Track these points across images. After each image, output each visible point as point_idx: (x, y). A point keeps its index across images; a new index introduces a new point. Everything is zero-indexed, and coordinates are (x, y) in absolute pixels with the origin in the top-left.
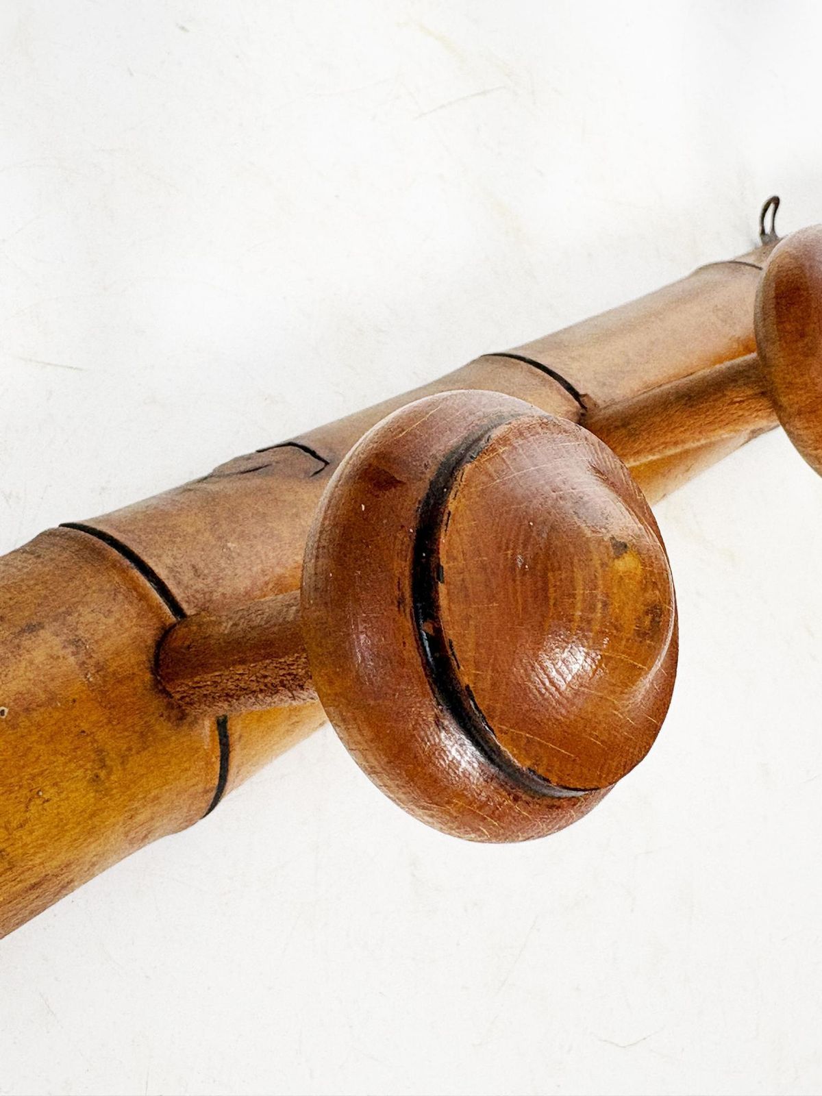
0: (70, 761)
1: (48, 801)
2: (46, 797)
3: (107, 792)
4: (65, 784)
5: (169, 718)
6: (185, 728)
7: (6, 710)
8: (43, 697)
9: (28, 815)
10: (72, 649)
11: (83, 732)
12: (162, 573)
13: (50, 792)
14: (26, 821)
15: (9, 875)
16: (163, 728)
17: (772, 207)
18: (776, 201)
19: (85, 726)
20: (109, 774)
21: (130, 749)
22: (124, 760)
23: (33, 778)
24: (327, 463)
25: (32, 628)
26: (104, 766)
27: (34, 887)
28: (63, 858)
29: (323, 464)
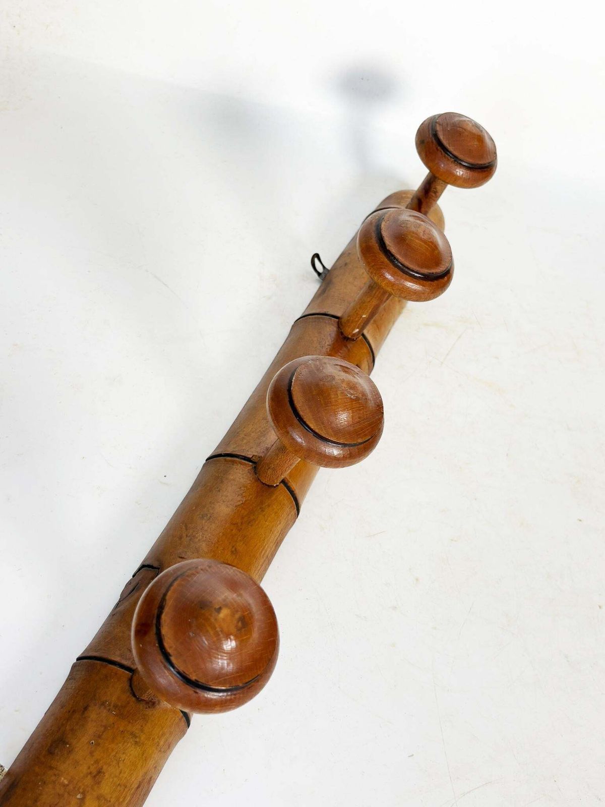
0: (124, 743)
1: (124, 760)
2: (123, 759)
3: (143, 744)
4: (127, 751)
5: (149, 707)
6: (157, 706)
7: (93, 742)
8: (103, 729)
9: (120, 768)
10: (102, 707)
11: (122, 731)
12: (117, 659)
13: (123, 757)
14: (121, 770)
15: (126, 790)
16: (149, 712)
17: (316, 260)
18: (317, 256)
19: (121, 729)
20: (140, 738)
21: (142, 726)
22: (142, 731)
23: (115, 756)
24: (159, 569)
25: (86, 708)
26: (136, 737)
27: (138, 787)
28: (141, 774)
29: (157, 570)
